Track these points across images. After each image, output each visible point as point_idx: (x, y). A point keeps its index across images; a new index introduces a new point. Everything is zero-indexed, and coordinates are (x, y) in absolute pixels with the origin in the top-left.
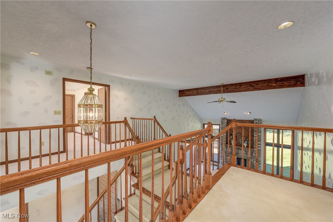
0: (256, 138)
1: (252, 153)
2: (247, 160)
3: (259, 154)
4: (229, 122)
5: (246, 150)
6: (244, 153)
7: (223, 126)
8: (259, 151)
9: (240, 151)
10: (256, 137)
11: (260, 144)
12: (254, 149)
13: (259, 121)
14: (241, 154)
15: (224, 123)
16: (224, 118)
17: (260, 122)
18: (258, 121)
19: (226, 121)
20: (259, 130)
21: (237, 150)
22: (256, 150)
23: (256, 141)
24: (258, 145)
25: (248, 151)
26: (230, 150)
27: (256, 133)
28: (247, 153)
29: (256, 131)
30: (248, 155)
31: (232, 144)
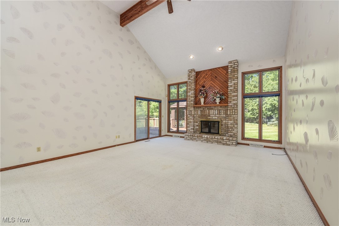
0: (231, 88)
1: (226, 111)
2: (220, 122)
3: (235, 110)
4: (198, 73)
5: (219, 109)
6: (216, 113)
7: (190, 80)
8: (235, 106)
9: (211, 111)
10: (231, 86)
11: (237, 96)
12: (229, 104)
13: (235, 64)
14: (212, 116)
15: (192, 76)
16: (192, 70)
17: (237, 63)
18: (233, 64)
19: (193, 73)
20: (235, 76)
21: (207, 111)
22: (231, 104)
23: (231, 92)
24: (233, 98)
25: (221, 110)
26: (199, 112)
27: (231, 81)
28: (219, 113)
29: (231, 78)
30: (221, 115)
31: (202, 104)
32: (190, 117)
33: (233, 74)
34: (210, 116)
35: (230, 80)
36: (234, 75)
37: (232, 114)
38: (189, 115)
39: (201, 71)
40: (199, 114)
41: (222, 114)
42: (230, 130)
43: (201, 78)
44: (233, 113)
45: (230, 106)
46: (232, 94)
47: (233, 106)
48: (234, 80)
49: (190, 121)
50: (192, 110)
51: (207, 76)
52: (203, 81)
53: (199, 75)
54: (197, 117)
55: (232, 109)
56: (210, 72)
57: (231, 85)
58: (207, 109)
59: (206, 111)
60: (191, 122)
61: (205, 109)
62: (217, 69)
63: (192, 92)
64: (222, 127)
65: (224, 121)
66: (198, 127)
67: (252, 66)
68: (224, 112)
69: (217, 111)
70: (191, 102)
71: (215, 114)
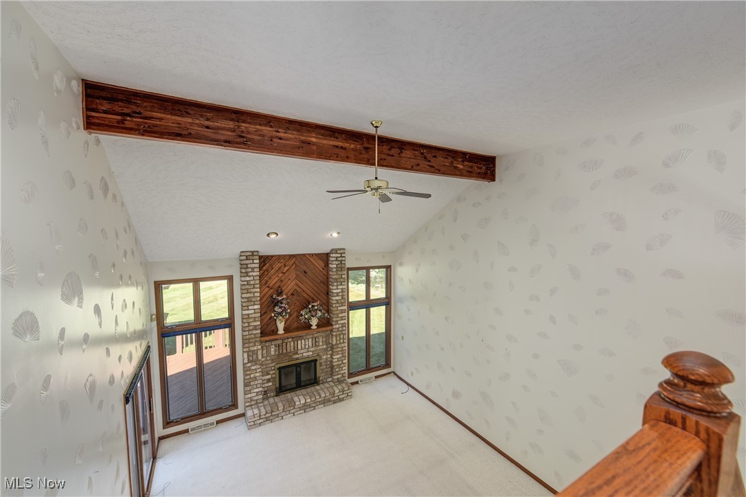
0: (337, 298)
2: (318, 360)
3: (343, 334)
5: (315, 335)
6: (310, 344)
7: (248, 279)
9: (299, 342)
10: (337, 295)
12: (334, 326)
14: (302, 351)
17: (344, 255)
18: (339, 255)
19: (256, 261)
21: (292, 344)
22: (337, 326)
23: (337, 305)
24: (340, 315)
25: (318, 337)
26: (272, 350)
27: (337, 286)
28: (316, 344)
29: (336, 280)
30: (319, 346)
31: (281, 331)
32: (253, 368)
33: (339, 273)
34: (297, 353)
35: (335, 284)
36: (342, 275)
37: (340, 343)
38: (248, 362)
39: (272, 256)
40: (273, 353)
41: (321, 344)
42: (337, 370)
43: (273, 272)
44: (342, 341)
45: (336, 330)
46: (339, 308)
47: (340, 329)
48: (341, 285)
49: (252, 376)
50: (257, 350)
51: (287, 268)
52: (277, 278)
53: (268, 265)
54: (266, 362)
55: (340, 335)
56: (292, 262)
57: (337, 293)
58: (290, 340)
59: (288, 345)
60: (255, 377)
61: (286, 341)
62: (308, 256)
63: (256, 307)
64: (321, 367)
65: (325, 357)
66: (270, 384)
67: (360, 260)
68: (324, 339)
69: (310, 340)
70: (255, 332)
71: (307, 347)
